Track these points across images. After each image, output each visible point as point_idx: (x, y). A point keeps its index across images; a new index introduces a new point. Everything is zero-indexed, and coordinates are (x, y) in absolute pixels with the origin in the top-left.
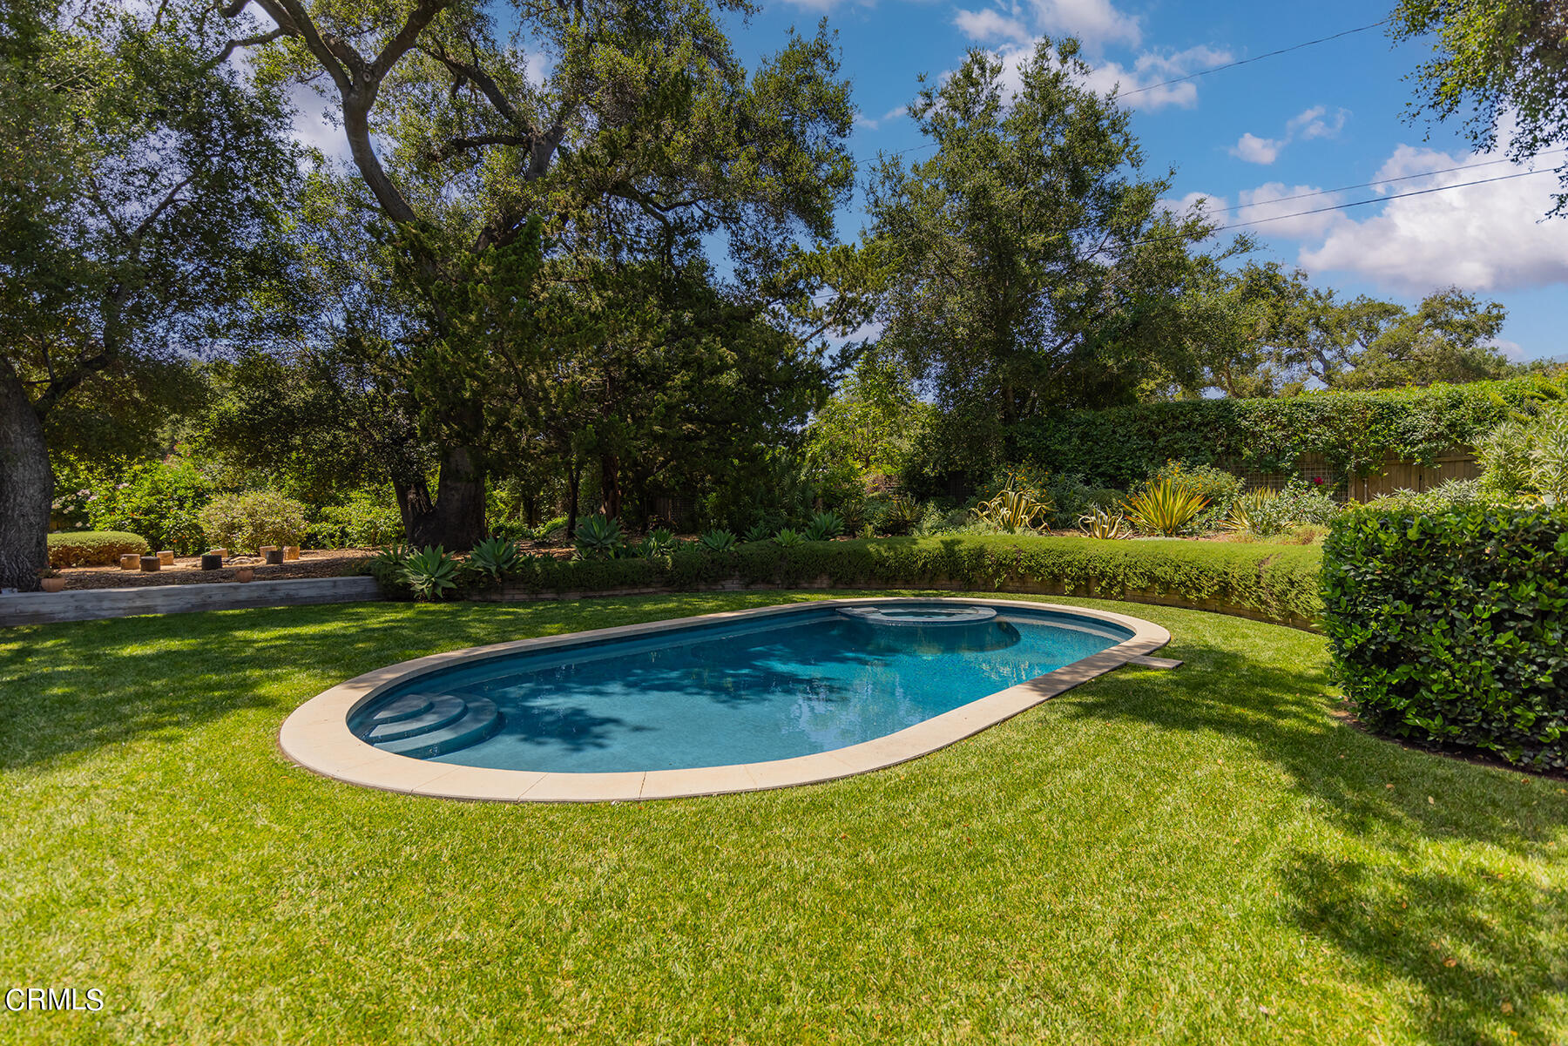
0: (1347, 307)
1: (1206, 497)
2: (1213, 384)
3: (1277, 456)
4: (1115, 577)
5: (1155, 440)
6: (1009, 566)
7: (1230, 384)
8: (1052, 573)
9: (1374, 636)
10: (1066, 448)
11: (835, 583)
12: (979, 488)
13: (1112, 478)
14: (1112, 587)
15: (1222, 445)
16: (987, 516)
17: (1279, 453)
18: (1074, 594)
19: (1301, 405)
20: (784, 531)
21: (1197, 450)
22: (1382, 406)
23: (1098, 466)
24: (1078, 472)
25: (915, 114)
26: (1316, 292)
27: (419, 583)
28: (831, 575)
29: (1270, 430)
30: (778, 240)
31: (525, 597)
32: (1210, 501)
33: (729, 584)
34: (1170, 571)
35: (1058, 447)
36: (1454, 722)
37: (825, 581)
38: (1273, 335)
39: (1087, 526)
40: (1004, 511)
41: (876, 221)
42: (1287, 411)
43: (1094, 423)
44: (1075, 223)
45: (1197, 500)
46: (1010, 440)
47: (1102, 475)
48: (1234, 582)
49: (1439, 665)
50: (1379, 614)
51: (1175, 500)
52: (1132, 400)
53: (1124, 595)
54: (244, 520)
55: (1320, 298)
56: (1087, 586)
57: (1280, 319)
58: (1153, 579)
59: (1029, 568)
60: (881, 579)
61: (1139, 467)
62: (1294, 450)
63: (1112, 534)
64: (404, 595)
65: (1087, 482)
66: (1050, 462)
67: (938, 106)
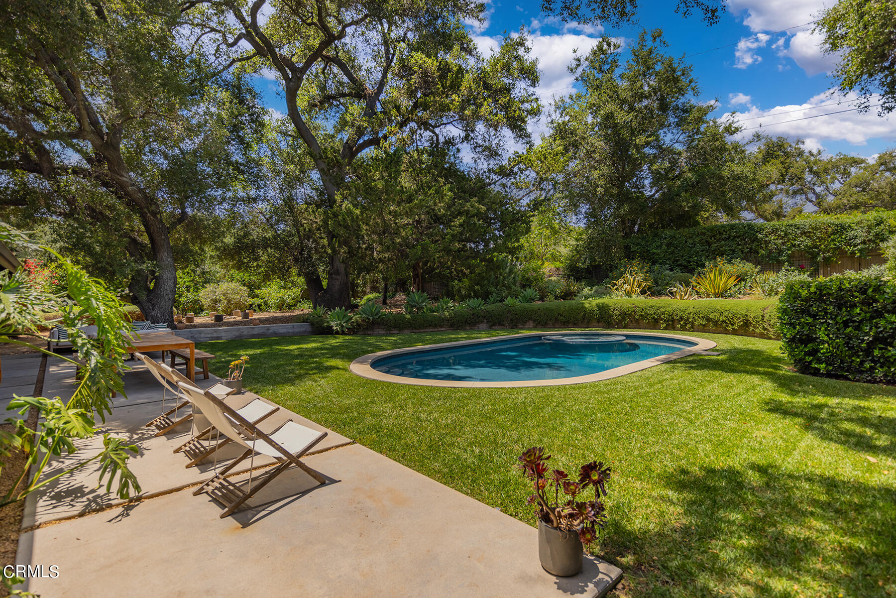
0: (830, 161)
1: (738, 277)
2: (746, 209)
3: (779, 253)
4: (688, 320)
5: (710, 246)
6: (630, 315)
7: (757, 209)
8: (654, 318)
9: (798, 332)
10: (659, 251)
11: (537, 324)
12: (611, 274)
13: (686, 267)
14: (686, 324)
15: (747, 248)
16: (616, 289)
17: (780, 252)
18: (665, 329)
19: (791, 225)
20: (509, 298)
21: (734, 251)
22: (837, 225)
23: (677, 261)
24: (666, 264)
25: (572, 70)
26: (810, 152)
27: (334, 325)
28: (534, 321)
29: (774, 240)
30: (496, 141)
31: (384, 332)
32: (741, 278)
33: (481, 326)
34: (718, 315)
35: (655, 251)
36: (830, 365)
37: (531, 324)
38: (781, 180)
39: (672, 293)
40: (626, 286)
41: (552, 132)
42: (783, 229)
43: (674, 237)
44: (662, 126)
45: (733, 278)
46: (627, 247)
47: (679, 266)
48: (751, 320)
49: (823, 342)
50: (800, 323)
51: (721, 278)
52: (697, 223)
53: (693, 329)
54: (222, 297)
55: (813, 155)
56: (673, 324)
57: (786, 171)
58: (708, 319)
59: (641, 315)
60: (561, 322)
61: (701, 261)
62: (788, 250)
63: (686, 297)
64: (328, 332)
65: (671, 270)
66: (649, 259)
67: (584, 66)
